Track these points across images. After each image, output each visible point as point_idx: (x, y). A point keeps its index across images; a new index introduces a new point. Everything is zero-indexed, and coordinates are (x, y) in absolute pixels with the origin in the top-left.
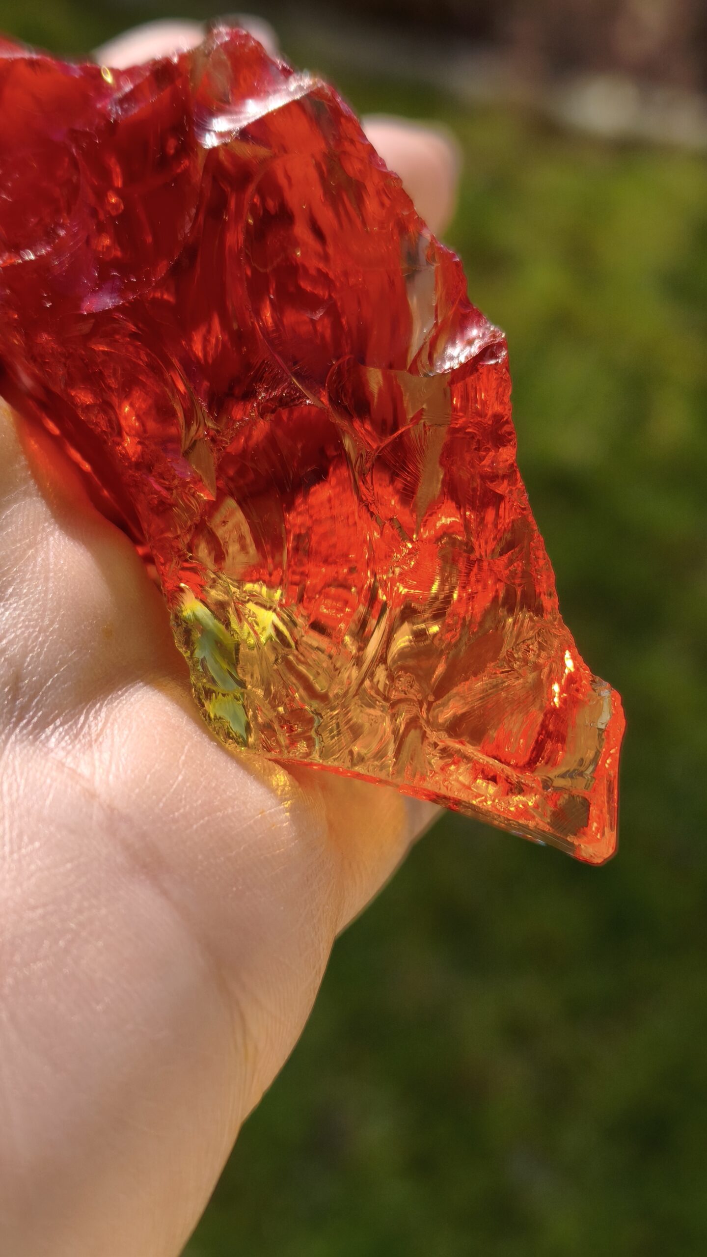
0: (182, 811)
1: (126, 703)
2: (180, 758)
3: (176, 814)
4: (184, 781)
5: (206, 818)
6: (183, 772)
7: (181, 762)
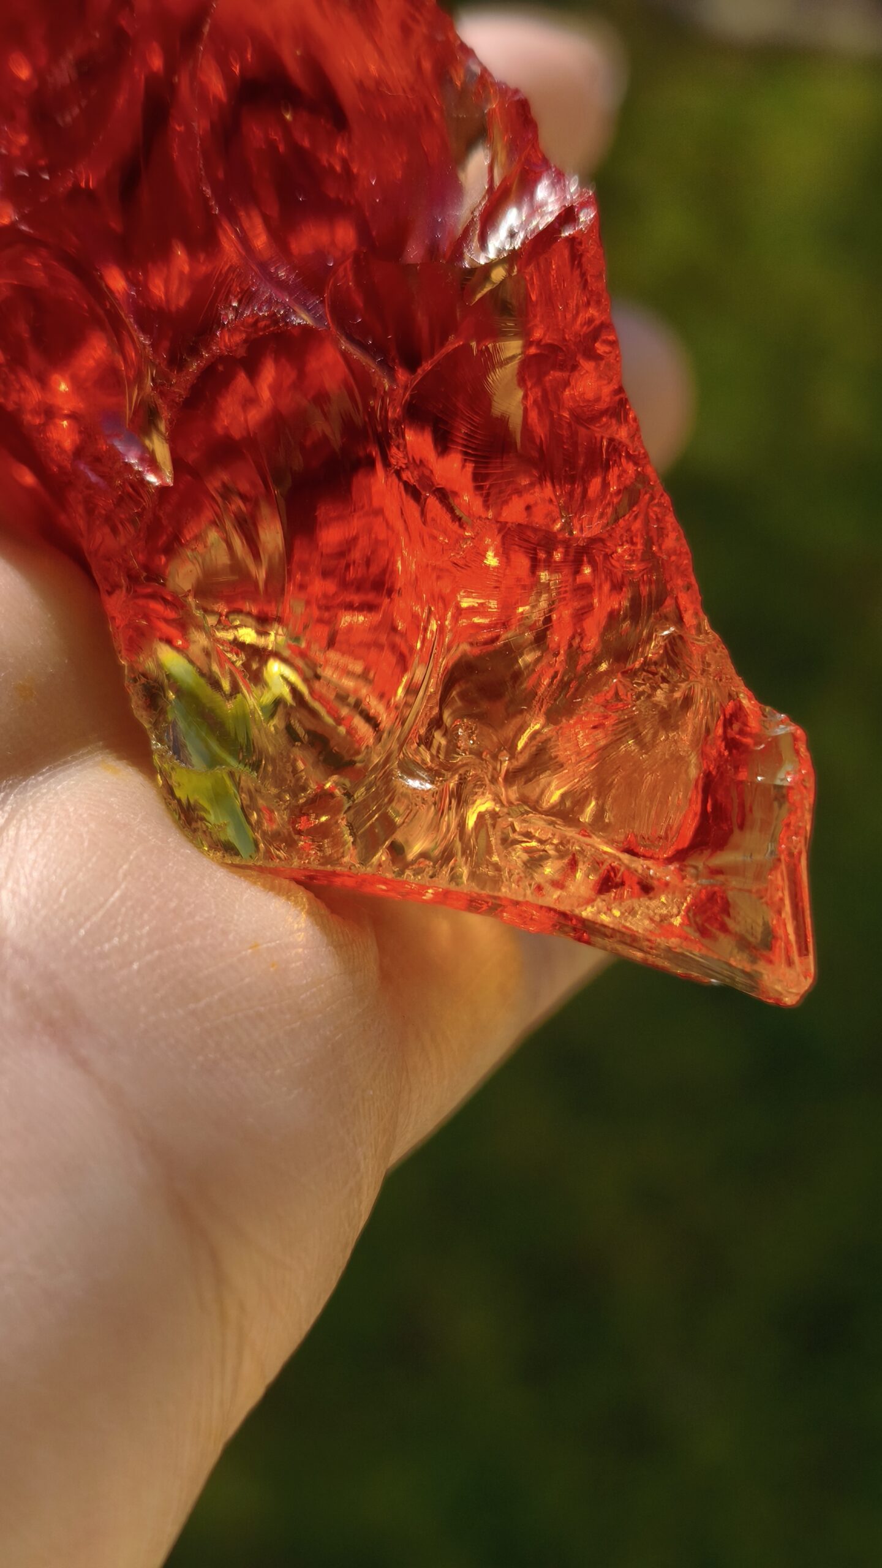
0: (116, 941)
1: (47, 793)
2: (121, 866)
3: (107, 946)
4: (123, 899)
5: (157, 952)
6: (123, 886)
7: (121, 871)
